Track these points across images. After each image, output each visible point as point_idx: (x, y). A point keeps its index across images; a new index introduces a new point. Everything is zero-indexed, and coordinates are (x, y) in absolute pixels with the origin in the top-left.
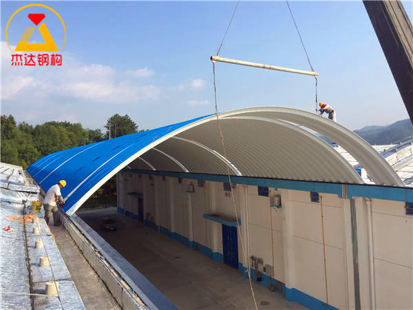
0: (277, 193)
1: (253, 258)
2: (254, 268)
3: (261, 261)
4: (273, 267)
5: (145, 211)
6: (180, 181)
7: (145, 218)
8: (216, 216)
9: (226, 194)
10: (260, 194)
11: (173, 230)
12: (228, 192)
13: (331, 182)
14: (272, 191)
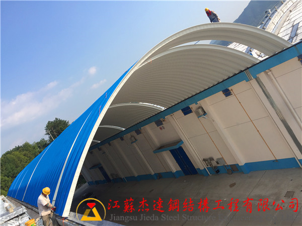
0: (198, 106)
1: (204, 160)
2: (209, 166)
3: (212, 159)
4: (223, 158)
5: (109, 174)
6: (122, 139)
7: (111, 178)
8: (162, 148)
9: (161, 128)
10: (185, 114)
11: (136, 175)
12: (161, 126)
13: (235, 75)
14: (193, 107)
